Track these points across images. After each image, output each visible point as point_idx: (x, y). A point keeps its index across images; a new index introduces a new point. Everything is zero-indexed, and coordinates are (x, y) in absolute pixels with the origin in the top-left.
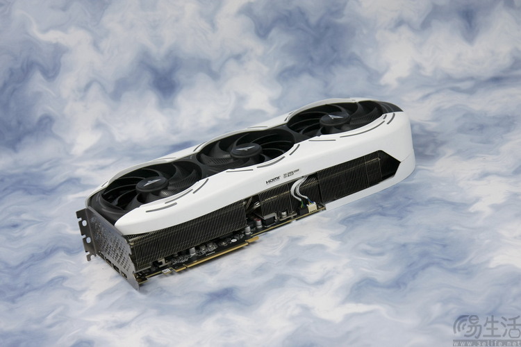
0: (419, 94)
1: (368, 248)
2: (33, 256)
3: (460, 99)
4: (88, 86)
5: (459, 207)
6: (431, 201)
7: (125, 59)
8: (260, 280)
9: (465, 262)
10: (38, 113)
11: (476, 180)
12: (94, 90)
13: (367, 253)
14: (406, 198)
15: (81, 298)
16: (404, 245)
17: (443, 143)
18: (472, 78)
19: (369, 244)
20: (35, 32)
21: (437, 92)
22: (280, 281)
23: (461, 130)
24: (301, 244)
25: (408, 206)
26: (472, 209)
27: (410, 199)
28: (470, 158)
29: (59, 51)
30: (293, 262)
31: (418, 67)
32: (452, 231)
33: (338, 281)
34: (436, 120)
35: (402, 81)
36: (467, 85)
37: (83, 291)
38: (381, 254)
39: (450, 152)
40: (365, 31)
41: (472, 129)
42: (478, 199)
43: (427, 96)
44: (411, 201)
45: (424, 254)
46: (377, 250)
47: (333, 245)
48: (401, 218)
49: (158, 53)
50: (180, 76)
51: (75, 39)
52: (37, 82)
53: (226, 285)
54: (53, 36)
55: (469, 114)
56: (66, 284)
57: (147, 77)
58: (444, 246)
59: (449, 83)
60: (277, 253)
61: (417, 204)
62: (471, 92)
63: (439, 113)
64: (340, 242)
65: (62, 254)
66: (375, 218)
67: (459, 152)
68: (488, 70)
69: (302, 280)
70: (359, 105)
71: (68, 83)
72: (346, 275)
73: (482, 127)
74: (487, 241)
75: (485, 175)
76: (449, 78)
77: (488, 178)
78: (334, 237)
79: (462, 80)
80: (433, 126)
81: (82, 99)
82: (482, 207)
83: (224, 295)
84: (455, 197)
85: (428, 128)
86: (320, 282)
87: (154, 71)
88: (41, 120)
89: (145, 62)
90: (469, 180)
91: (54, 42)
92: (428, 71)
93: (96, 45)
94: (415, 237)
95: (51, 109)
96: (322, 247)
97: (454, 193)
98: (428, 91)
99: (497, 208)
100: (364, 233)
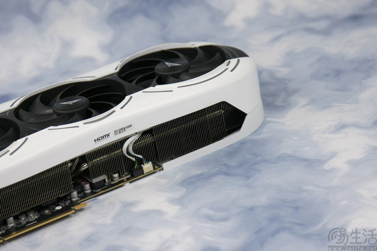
0: (269, 36)
1: (211, 212)
3: (314, 41)
5: (313, 164)
6: (282, 158)
9: (320, 226)
11: (332, 132)
13: (210, 218)
14: (253, 154)
16: (251, 209)
17: (295, 92)
18: (327, 17)
19: (212, 208)
21: (289, 33)
23: (315, 77)
24: (135, 209)
25: (256, 163)
26: (326, 167)
27: (258, 156)
28: (326, 108)
30: (126, 231)
31: (267, 5)
32: (305, 191)
34: (287, 65)
35: (249, 21)
38: (225, 219)
39: (302, 101)
41: (327, 75)
42: (333, 155)
43: (276, 39)
44: (259, 158)
45: (273, 219)
46: (221, 215)
47: (172, 210)
48: (248, 178)
55: (324, 58)
58: (297, 209)
59: (301, 22)
60: (108, 221)
61: (266, 161)
62: (326, 32)
63: (290, 57)
64: (179, 207)
66: (219, 179)
67: (312, 102)
70: (200, 51)
72: (186, 244)
73: (338, 73)
74: (344, 202)
75: (342, 127)
77: (346, 130)
78: (173, 201)
79: (315, 19)
80: (283, 72)
82: (339, 163)
84: (308, 152)
85: (278, 75)
90: (324, 133)
92: (278, 9)
94: (263, 199)
96: (159, 212)
97: (307, 149)
98: (278, 33)
99: (354, 164)
100: (207, 196)
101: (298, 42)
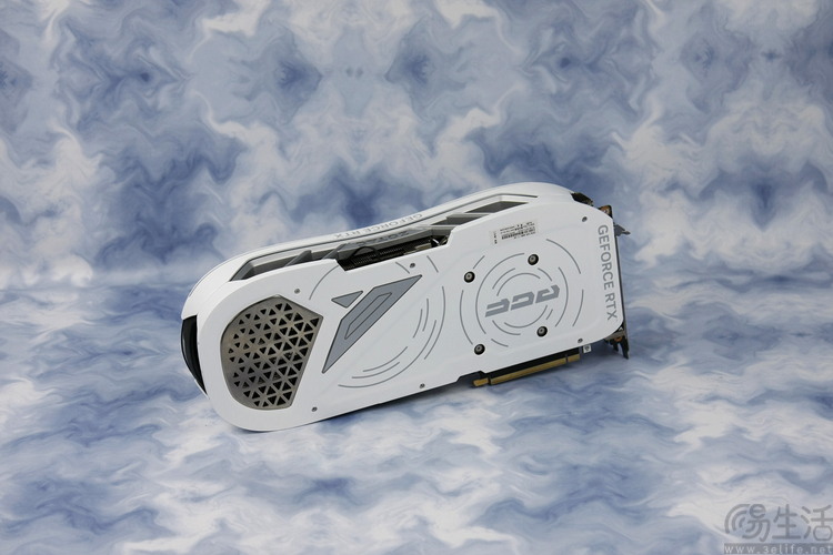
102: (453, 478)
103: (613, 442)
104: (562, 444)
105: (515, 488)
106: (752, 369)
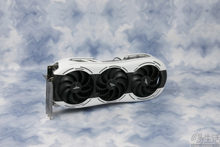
0: (181, 72)
1: (142, 124)
2: (31, 102)
3: (193, 77)
4: (67, 47)
5: (178, 116)
6: (170, 112)
7: (82, 40)
8: (101, 127)
9: (173, 136)
10: (49, 53)
11: (188, 107)
12: (69, 49)
13: (141, 126)
14: (161, 109)
15: (40, 121)
16: (154, 126)
17: (181, 91)
18: (200, 70)
19: (142, 123)
20: (53, 25)
21: (187, 73)
22: (108, 129)
23: (189, 88)
24: (120, 117)
25: (161, 112)
26: (182, 118)
27: (163, 109)
28: (189, 99)
29: (59, 34)
30: (114, 123)
31: (183, 62)
32: (172, 124)
33: (127, 134)
34: (182, 82)
35: (176, 66)
36: (198, 72)
37: (42, 118)
38: (145, 127)
39: (182, 95)
40: (167, 47)
41: (193, 89)
42: (185, 114)
43: (182, 73)
44: (163, 110)
45: (159, 130)
46: (144, 125)
47: (130, 120)
48: (157, 115)
49: (93, 40)
50: (100, 50)
51: (66, 31)
52: (51, 43)
53: (89, 127)
54: (58, 28)
55: (194, 83)
56: (38, 114)
57: (88, 48)
58: (168, 129)
59: (192, 70)
60: (111, 119)
61: (164, 112)
62: (198, 75)
63: (184, 80)
64: (133, 120)
65: (41, 103)
66: (148, 114)
67: (185, 96)
68: (206, 68)
69: (115, 130)
71: (61, 45)
72: (131, 132)
73: (197, 89)
74: (183, 130)
76: (193, 68)
77: (192, 107)
78: (132, 117)
79: (196, 70)
80: (180, 85)
81: (65, 51)
82: (186, 118)
83: (87, 130)
84: (178, 112)
85: (179, 85)
86: (121, 133)
87: (91, 46)
88: (50, 56)
89: (88, 43)
90: (185, 107)
91: (59, 30)
92: (186, 64)
93: (72, 34)
94: (159, 123)
95: (54, 53)
96: (126, 120)
97: (178, 110)
98: (183, 72)
99: (191, 119)
100: (143, 118)
101: (188, 76)
102: (120, 128)
103: (164, 118)
104: (150, 119)
105: (138, 132)
106: (202, 98)
